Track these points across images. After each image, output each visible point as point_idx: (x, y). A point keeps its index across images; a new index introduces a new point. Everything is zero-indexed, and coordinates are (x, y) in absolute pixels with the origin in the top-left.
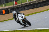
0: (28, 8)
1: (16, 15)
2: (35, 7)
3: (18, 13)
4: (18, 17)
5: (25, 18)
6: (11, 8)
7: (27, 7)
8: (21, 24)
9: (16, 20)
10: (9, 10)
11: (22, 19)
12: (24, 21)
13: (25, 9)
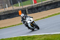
0: (50, 8)
2: (59, 6)
7: (48, 6)
8: (29, 28)
10: (27, 10)
11: (30, 23)
13: (46, 9)
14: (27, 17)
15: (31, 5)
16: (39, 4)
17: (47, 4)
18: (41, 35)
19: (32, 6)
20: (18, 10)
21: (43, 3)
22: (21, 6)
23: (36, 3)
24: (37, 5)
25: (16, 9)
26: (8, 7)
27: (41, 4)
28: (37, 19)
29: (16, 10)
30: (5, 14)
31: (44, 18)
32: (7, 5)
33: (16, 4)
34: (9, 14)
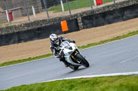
1: (58, 43)
3: (61, 40)
4: (62, 48)
5: (76, 50)
6: (85, 15)
8: (68, 64)
9: (56, 54)
10: (80, 19)
12: (75, 56)
13: (124, 17)
14: (63, 41)
15: (90, 9)
16: (108, 7)
17: (125, 5)
18: (111, 76)
19: (93, 11)
20: (60, 19)
21: (117, 4)
22: (65, 10)
23: (102, 4)
24: (104, 8)
25: (55, 17)
26: (36, 13)
27: (113, 6)
28: (103, 40)
29: (55, 20)
30: (29, 28)
31: (118, 38)
32: (33, 8)
33: (54, 7)
34: (39, 29)
